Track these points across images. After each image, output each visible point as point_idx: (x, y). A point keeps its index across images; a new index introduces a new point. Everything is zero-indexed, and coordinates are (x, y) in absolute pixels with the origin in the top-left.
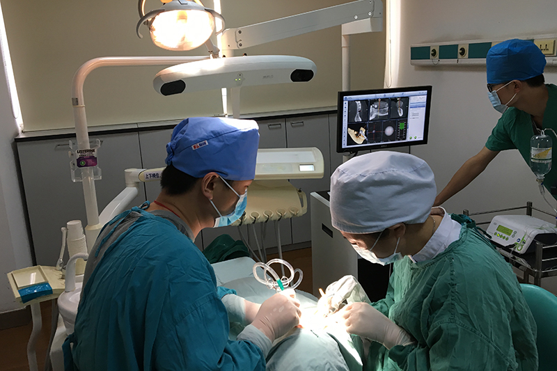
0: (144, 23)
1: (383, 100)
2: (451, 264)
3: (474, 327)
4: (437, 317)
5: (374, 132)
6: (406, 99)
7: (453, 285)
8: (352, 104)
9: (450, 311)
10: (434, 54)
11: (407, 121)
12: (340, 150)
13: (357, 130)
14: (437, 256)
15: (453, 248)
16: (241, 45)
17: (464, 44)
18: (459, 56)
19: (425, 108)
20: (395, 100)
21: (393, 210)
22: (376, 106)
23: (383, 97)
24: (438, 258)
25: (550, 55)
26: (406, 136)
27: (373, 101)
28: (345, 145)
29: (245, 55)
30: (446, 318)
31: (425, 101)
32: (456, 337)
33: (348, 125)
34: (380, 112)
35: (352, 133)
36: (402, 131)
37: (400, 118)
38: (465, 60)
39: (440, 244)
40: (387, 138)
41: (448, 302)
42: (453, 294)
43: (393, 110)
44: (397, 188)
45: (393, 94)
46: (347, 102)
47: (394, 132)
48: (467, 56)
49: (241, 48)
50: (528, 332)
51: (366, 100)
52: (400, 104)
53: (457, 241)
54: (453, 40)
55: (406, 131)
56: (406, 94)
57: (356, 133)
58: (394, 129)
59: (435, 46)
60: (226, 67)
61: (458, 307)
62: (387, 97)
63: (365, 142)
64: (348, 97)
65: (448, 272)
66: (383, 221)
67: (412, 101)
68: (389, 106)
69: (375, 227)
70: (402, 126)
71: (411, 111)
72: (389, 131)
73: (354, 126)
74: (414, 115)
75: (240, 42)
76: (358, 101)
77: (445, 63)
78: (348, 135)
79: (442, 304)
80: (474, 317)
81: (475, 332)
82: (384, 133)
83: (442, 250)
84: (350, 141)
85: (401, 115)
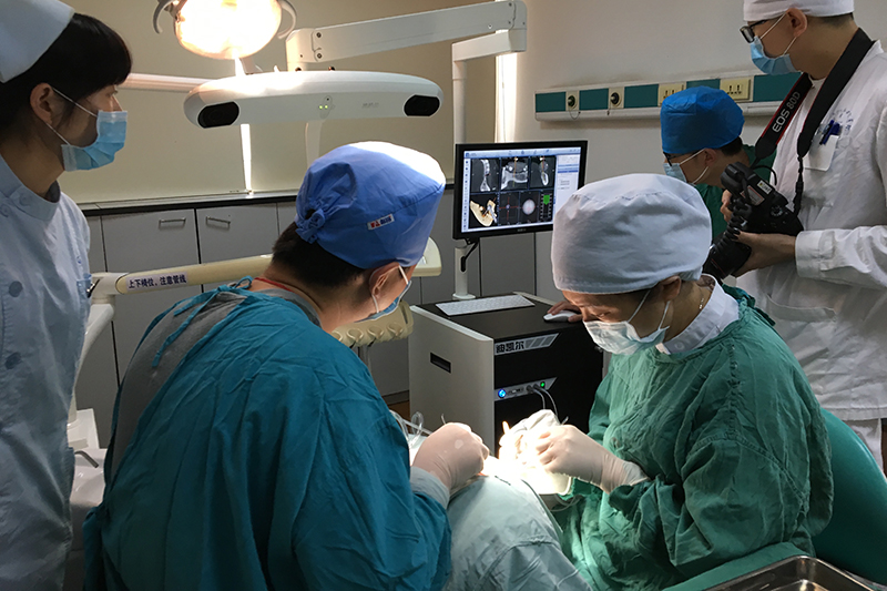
0: (166, 9)
1: (521, 159)
2: (731, 354)
3: (764, 447)
4: (706, 432)
5: (508, 207)
6: (552, 159)
7: (735, 384)
8: (476, 163)
9: (725, 422)
10: (572, 104)
11: (553, 192)
12: (458, 234)
13: (484, 204)
14: (706, 344)
15: (732, 332)
16: (320, 56)
17: (618, 87)
18: (611, 105)
19: (577, 174)
20: (536, 159)
21: (667, 254)
22: (511, 169)
23: (520, 155)
24: (709, 346)
25: (745, 101)
26: (551, 215)
27: (507, 161)
28: (465, 229)
29: (333, 69)
30: (721, 433)
31: (578, 162)
32: (735, 460)
33: (471, 196)
34: (516, 177)
35: (477, 209)
36: (546, 206)
37: (544, 187)
38: (619, 111)
39: (710, 326)
40: (526, 218)
41: (725, 409)
42: (734, 397)
43: (534, 176)
44: (674, 219)
45: (533, 150)
46: (469, 160)
47: (536, 209)
48: (622, 105)
49: (320, 60)
50: (826, 462)
51: (497, 159)
52: (544, 166)
53: (737, 321)
54: (600, 83)
55: (552, 208)
56: (553, 151)
57: (482, 208)
58: (536, 205)
59: (573, 91)
60: (306, 86)
61: (739, 415)
62: (526, 155)
63: (493, 224)
64: (471, 152)
65: (727, 365)
66: (653, 270)
67: (561, 161)
68: (529, 169)
69: (642, 279)
70: (546, 199)
71: (559, 177)
72: (529, 207)
73: (480, 198)
74: (563, 183)
75: (319, 52)
76: (484, 159)
77: (589, 116)
78: (471, 212)
79: (715, 412)
80: (763, 431)
81: (764, 453)
82: (522, 210)
83: (713, 334)
84: (474, 222)
85: (545, 183)
